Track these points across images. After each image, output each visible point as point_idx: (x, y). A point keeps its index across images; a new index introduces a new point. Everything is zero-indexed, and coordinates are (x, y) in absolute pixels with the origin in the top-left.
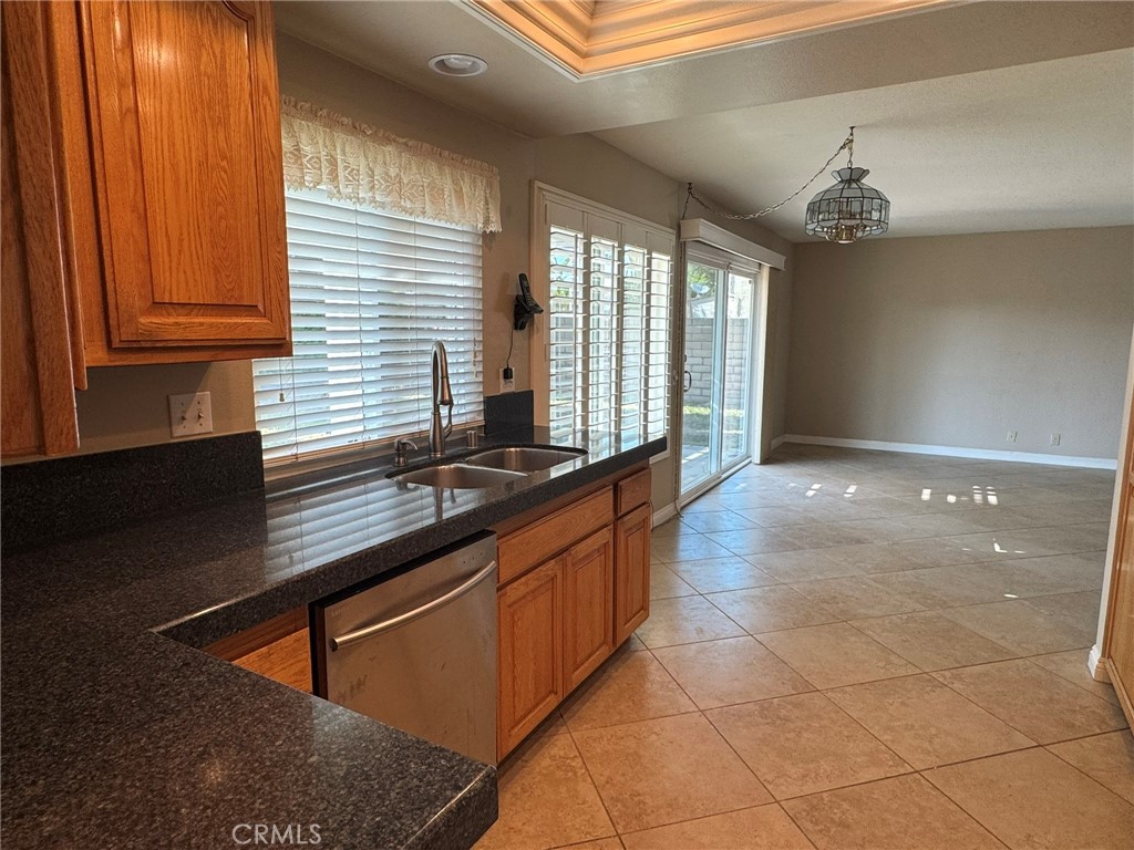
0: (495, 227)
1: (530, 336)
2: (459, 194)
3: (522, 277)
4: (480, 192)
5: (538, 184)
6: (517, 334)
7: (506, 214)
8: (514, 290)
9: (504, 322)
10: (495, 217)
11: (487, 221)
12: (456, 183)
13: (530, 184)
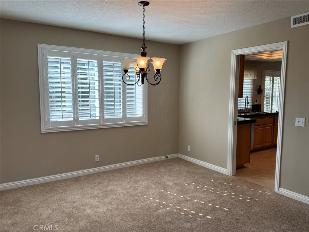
0: (255, 78)
1: (261, 95)
2: (250, 75)
3: (260, 86)
4: (253, 74)
5: (264, 70)
6: (259, 95)
7: (258, 76)
8: (258, 88)
9: (256, 93)
10: (256, 77)
11: (254, 77)
12: (250, 73)
13: (262, 70)
